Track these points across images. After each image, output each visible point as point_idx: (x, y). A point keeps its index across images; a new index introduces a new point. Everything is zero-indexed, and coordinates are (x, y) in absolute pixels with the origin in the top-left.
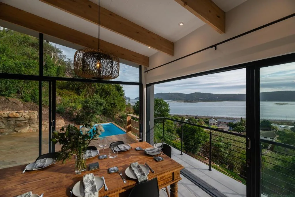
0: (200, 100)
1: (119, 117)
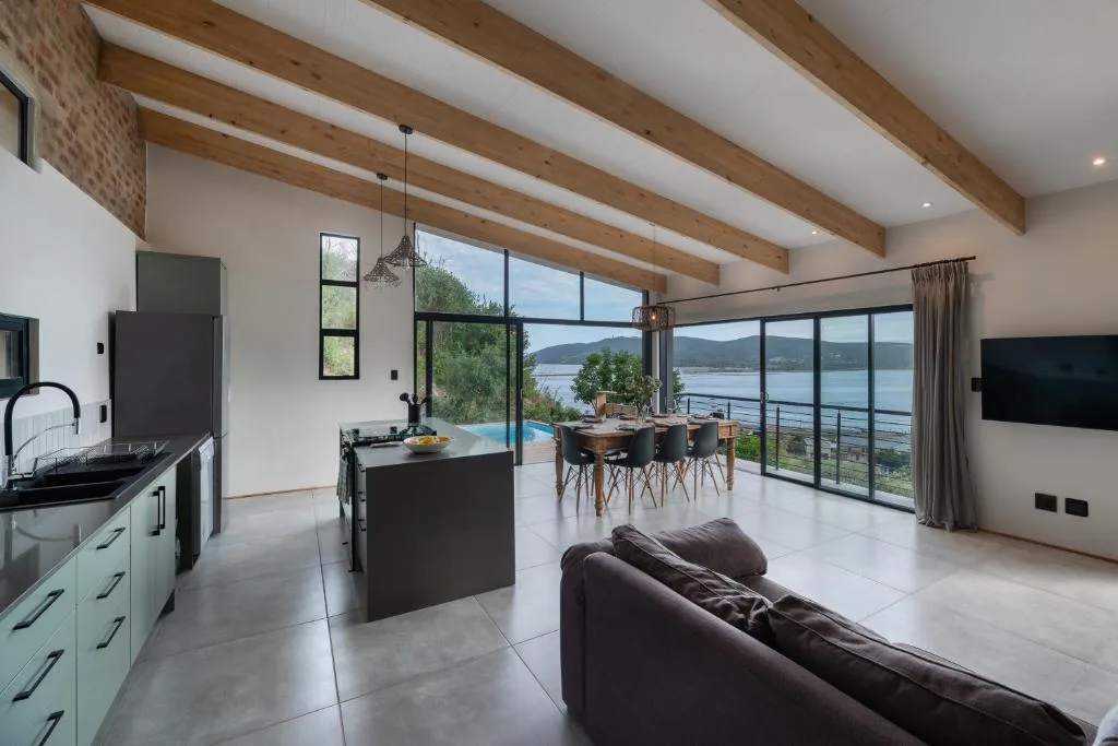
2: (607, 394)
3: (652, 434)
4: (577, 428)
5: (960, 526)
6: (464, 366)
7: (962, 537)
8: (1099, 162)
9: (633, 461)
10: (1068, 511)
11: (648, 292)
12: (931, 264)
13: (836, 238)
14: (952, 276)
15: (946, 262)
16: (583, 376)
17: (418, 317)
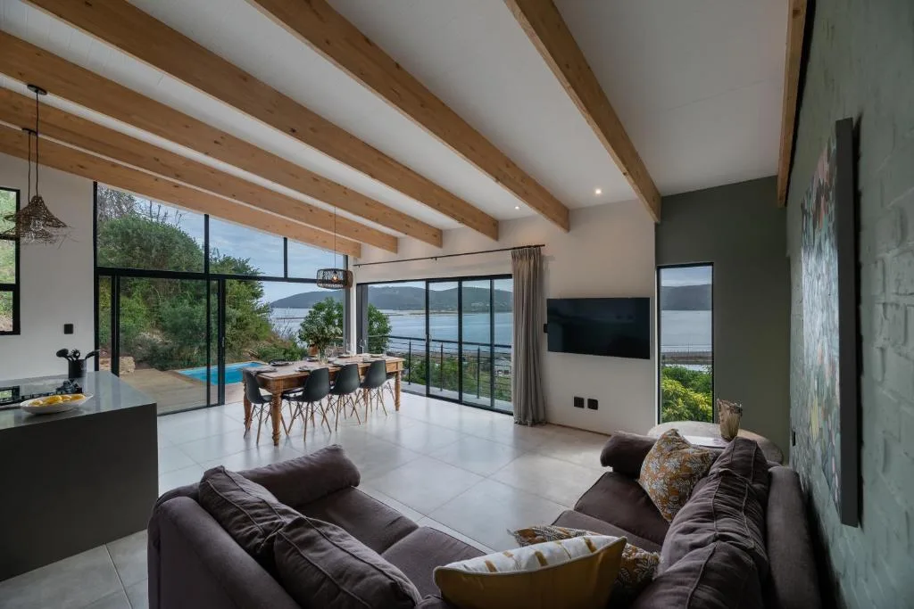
3: (327, 374)
4: (259, 373)
5: (537, 422)
6: (184, 315)
7: (538, 430)
8: (598, 192)
9: (310, 396)
10: (589, 407)
11: (347, 256)
12: (522, 248)
13: (462, 226)
14: (532, 257)
15: (530, 247)
16: (311, 320)
17: (99, 272)
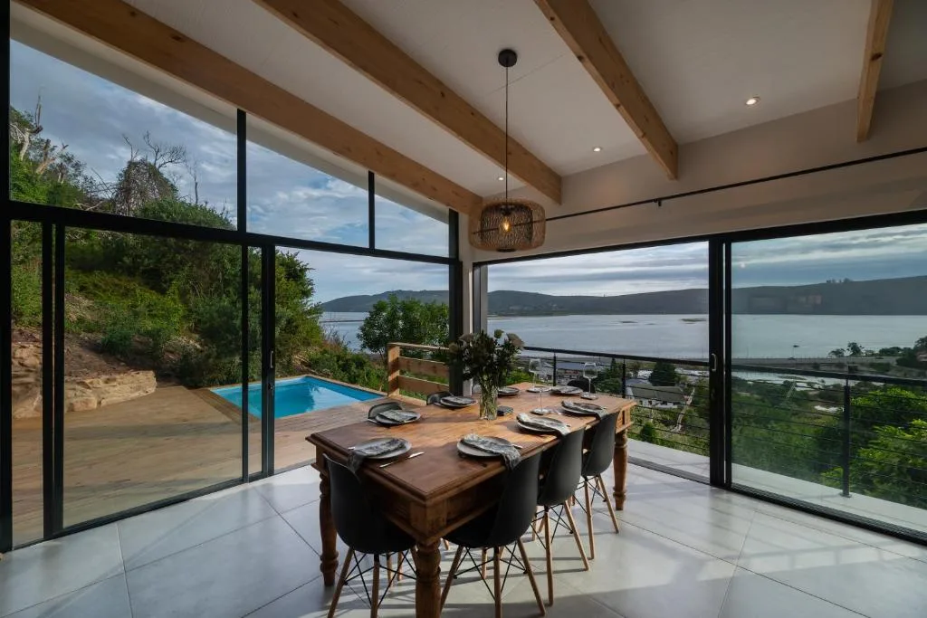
0: (512, 310)
1: (302, 363)
2: (401, 347)
16: (369, 323)
